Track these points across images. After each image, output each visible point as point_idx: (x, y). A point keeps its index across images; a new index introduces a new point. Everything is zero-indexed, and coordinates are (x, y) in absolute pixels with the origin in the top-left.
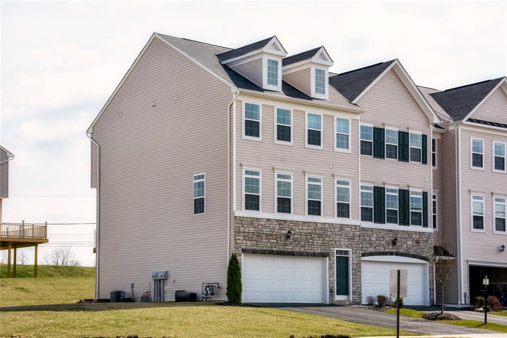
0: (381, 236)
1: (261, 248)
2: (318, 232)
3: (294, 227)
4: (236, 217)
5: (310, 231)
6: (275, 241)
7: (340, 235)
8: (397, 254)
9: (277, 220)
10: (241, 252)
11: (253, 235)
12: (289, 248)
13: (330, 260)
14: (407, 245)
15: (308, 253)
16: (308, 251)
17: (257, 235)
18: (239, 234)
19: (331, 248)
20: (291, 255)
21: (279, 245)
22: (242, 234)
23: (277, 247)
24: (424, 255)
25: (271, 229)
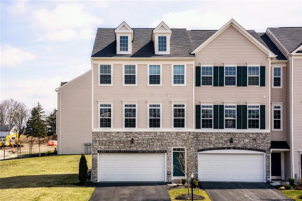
0: (220, 137)
1: (112, 149)
2: (157, 138)
3: (137, 136)
4: (93, 132)
5: (151, 138)
6: (123, 145)
7: (176, 139)
8: (234, 148)
9: (124, 132)
10: (97, 152)
11: (106, 142)
12: (134, 149)
13: (167, 154)
14: (244, 142)
15: (149, 151)
16: (149, 150)
17: (109, 142)
18: (95, 142)
19: (168, 148)
20: (136, 153)
21: (126, 147)
22: (98, 142)
23: (124, 148)
24: (261, 148)
25: (119, 138)
